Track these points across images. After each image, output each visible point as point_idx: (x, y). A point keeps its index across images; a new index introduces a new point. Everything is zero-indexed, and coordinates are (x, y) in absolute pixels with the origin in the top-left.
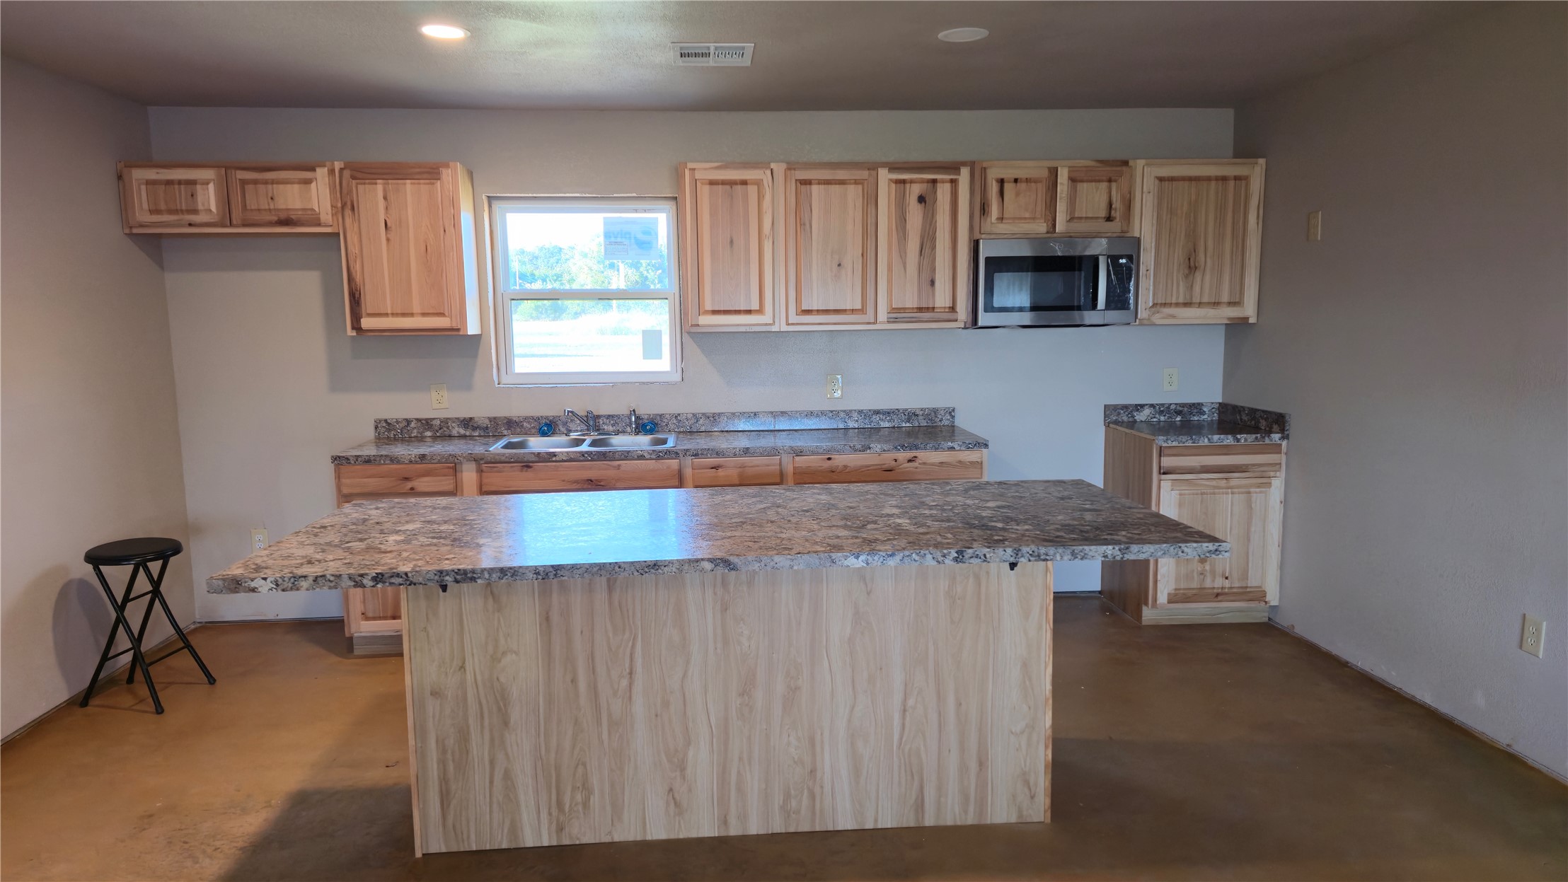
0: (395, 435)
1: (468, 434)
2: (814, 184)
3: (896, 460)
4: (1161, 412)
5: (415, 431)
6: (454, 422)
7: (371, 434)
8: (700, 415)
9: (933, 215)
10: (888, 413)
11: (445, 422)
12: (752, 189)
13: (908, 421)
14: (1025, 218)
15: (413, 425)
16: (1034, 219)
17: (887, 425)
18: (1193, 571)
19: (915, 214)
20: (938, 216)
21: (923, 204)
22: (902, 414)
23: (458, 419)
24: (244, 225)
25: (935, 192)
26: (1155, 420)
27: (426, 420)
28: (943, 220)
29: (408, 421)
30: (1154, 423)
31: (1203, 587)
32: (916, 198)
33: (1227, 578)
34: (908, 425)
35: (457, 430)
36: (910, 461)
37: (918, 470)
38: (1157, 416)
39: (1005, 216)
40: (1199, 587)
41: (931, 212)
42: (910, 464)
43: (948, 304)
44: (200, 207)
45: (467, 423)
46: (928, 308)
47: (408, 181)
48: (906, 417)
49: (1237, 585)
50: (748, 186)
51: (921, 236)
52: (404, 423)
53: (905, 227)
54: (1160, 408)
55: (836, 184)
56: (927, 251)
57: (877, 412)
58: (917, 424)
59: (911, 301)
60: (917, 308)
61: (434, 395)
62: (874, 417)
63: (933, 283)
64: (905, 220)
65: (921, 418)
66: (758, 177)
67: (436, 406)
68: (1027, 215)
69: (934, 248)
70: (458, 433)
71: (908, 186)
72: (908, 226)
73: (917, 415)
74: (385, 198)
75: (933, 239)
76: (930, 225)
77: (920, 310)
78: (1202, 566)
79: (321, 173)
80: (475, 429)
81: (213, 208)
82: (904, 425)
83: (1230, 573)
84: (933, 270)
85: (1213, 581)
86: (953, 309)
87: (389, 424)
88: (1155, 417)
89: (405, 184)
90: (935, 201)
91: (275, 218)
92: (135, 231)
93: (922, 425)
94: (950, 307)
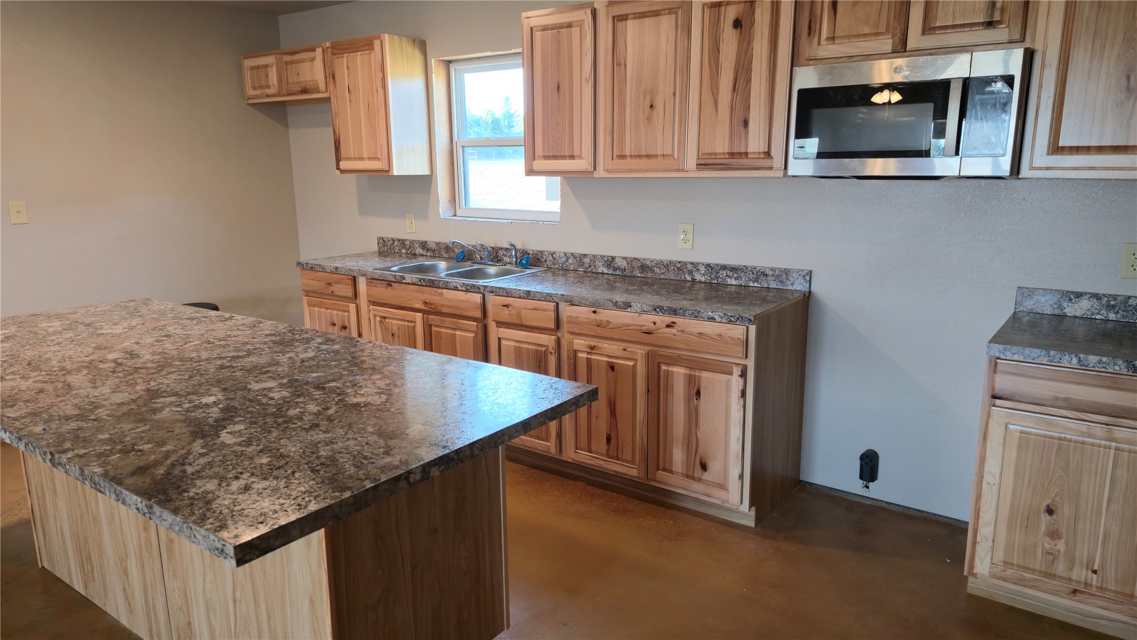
0: (387, 250)
1: (424, 254)
2: (630, 19)
3: (655, 323)
4: (1110, 308)
5: (397, 248)
6: (417, 244)
7: (375, 247)
8: (570, 254)
9: (750, 42)
10: (734, 269)
11: (412, 242)
12: (575, 31)
13: (756, 280)
14: (865, 35)
15: (396, 243)
16: (877, 34)
17: (734, 282)
18: (1035, 546)
19: (729, 40)
20: (755, 43)
21: (739, 29)
22: (751, 273)
23: (419, 241)
24: (289, 95)
25: (753, 14)
26: (1098, 317)
27: (403, 240)
28: (760, 48)
29: (394, 240)
30: (1098, 321)
31: (1050, 571)
32: (731, 22)
33: (1095, 572)
34: (756, 285)
35: (419, 251)
36: (668, 326)
37: (674, 337)
38: (1104, 312)
39: (836, 35)
40: (1043, 569)
41: (747, 38)
42: (668, 330)
43: (763, 148)
44: (270, 84)
45: (424, 245)
46: (740, 153)
47: (359, 53)
48: (755, 276)
49: (1113, 587)
50: (572, 28)
51: (735, 69)
52: (391, 242)
53: (718, 59)
54: (1109, 301)
55: (650, 16)
56: (741, 86)
57: (724, 267)
58: (766, 285)
59: (721, 145)
60: (728, 153)
61: (408, 222)
62: (721, 272)
63: (746, 123)
64: (719, 51)
65: (770, 278)
66: (579, 18)
67: (409, 231)
68: (867, 30)
69: (748, 81)
70: (419, 252)
71: (723, 9)
72: (722, 57)
73: (766, 275)
74: (348, 68)
75: (749, 70)
76: (746, 53)
77: (732, 155)
78: (1052, 542)
79: (319, 51)
80: (428, 250)
81: (276, 85)
82: (751, 284)
83: (1103, 565)
84: (747, 108)
85: (1071, 569)
86: (768, 154)
87: (384, 241)
88: (1098, 314)
89: (357, 55)
90: (752, 23)
91: (299, 89)
92: (251, 102)
93: (771, 287)
94: (764, 153)
